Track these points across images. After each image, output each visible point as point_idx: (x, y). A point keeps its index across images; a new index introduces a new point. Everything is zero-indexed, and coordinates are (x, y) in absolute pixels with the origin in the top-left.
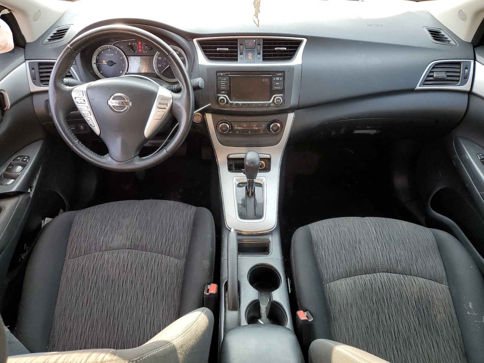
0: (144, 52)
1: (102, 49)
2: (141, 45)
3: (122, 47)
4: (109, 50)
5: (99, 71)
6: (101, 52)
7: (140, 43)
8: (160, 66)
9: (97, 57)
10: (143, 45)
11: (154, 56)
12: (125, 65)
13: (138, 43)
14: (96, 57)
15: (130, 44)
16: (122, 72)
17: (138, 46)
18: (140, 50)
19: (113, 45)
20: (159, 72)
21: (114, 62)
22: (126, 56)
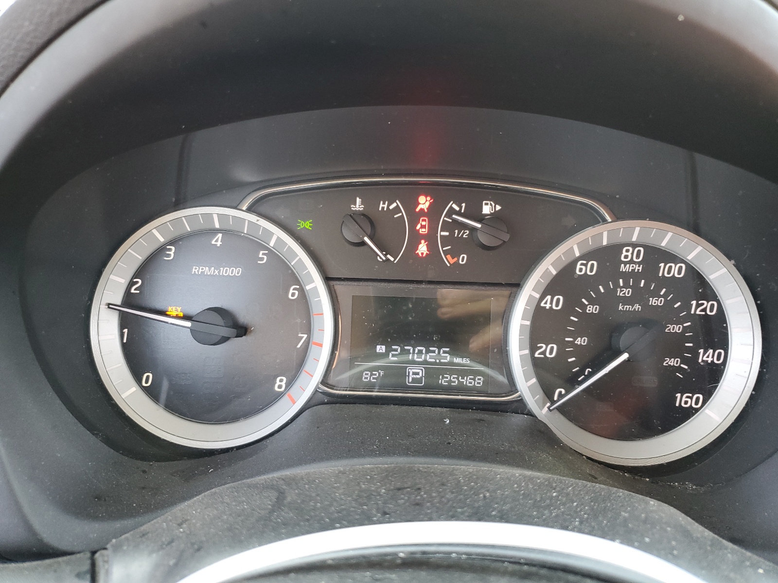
0: (448, 261)
1: (173, 233)
2: (433, 213)
3: (307, 225)
4: (218, 240)
5: (136, 371)
6: (161, 251)
7: (424, 203)
8: (550, 351)
9: (132, 284)
10: (449, 215)
11: (517, 286)
12: (315, 338)
13: (411, 204)
14: (123, 282)
15: (358, 206)
16: (289, 385)
17: (413, 224)
18: (423, 249)
19: (250, 210)
20: (540, 394)
21: (244, 317)
22: (328, 279)
